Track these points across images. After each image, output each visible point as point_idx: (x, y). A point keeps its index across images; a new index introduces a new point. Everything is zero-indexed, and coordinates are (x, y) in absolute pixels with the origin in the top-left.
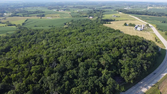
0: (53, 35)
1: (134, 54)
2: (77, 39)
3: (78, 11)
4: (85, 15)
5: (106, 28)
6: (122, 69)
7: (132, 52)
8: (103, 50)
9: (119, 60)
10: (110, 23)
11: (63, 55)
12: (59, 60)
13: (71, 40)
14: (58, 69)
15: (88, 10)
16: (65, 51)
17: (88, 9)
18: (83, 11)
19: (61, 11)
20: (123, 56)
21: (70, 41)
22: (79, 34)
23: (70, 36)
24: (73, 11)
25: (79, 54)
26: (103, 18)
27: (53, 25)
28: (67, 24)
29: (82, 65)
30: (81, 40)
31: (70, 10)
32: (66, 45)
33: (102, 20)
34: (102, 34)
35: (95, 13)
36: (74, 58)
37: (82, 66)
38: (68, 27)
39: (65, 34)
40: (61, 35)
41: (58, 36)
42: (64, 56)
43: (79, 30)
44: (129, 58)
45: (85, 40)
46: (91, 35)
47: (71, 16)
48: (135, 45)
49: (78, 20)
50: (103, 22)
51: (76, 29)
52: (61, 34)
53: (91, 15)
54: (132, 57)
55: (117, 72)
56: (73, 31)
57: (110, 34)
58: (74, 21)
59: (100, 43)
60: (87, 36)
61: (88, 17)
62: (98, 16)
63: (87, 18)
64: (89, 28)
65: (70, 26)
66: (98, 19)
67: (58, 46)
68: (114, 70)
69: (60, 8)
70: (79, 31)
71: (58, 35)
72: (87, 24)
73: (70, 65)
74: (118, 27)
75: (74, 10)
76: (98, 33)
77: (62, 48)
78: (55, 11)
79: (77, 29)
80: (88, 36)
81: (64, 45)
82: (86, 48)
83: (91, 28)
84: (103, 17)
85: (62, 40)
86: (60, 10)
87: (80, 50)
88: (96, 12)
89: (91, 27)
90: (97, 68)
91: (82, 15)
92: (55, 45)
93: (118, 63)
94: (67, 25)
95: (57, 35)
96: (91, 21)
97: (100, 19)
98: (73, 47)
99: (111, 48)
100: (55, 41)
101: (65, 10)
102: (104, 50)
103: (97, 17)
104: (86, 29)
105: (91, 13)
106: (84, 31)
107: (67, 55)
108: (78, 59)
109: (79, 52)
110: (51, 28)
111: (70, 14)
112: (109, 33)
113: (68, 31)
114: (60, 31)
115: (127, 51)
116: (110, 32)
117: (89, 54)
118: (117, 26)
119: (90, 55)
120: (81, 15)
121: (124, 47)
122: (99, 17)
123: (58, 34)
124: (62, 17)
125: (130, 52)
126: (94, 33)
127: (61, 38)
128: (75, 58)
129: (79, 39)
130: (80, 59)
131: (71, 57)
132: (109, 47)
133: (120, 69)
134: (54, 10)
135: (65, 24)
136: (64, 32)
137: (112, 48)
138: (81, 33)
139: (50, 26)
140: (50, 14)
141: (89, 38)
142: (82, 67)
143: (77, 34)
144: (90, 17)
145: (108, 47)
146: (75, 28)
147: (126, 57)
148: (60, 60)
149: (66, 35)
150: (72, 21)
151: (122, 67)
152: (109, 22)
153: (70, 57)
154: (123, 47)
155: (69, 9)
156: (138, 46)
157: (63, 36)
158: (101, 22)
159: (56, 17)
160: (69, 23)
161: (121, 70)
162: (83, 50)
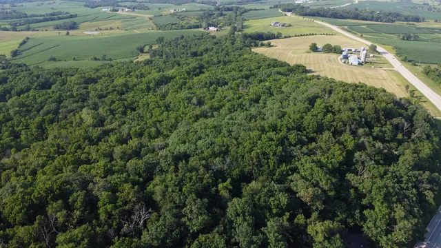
0: (110, 89)
1: (386, 151)
2: (190, 99)
3: (172, 11)
4: (193, 22)
5: (265, 59)
6: (364, 207)
7: (379, 145)
8: (290, 145)
9: (349, 176)
10: (269, 45)
11: (162, 171)
12: (154, 196)
13: (172, 105)
14: (157, 239)
15: (199, 9)
16: (166, 156)
17: (198, 5)
18: (186, 11)
19: (124, 13)
20: (357, 161)
21: (168, 108)
22: (190, 83)
23: (164, 88)
24: (157, 10)
25: (217, 163)
26: (247, 31)
27: (105, 56)
28: (146, 49)
29: (240, 211)
30: (200, 103)
31: (148, 9)
32: (158, 125)
33: (246, 36)
34: (261, 81)
35: (222, 15)
36: (205, 182)
37: (238, 215)
38: (151, 62)
39: (149, 83)
40: (135, 88)
41: (127, 92)
42: (169, 176)
43: (186, 68)
44: (378, 168)
45: (216, 104)
46: (227, 84)
47: (155, 27)
48: (378, 120)
49: (177, 39)
50: (251, 43)
51: (176, 67)
52: (135, 85)
53: (210, 22)
54: (381, 162)
55: (349, 220)
56: (170, 73)
57: (284, 79)
58: (165, 40)
59: (272, 115)
60: (216, 90)
61: (205, 29)
62: (233, 25)
63: (202, 30)
64: (215, 60)
65: (157, 57)
66: (234, 34)
67: (133, 129)
68: (341, 213)
69: (119, 4)
70: (188, 73)
71: (126, 88)
72: (206, 50)
73: (200, 218)
74: (296, 56)
75: (160, 9)
76: (247, 77)
77: (151, 138)
78: (105, 12)
79: (179, 65)
80: (220, 89)
81: (155, 124)
82: (236, 139)
83: (219, 62)
84: (247, 27)
85: (144, 105)
86: (120, 9)
87: (216, 149)
88: (224, 13)
89: (222, 60)
90: (287, 214)
91: (185, 22)
92: (125, 123)
93: (352, 191)
94: (146, 52)
95: (124, 89)
96: (215, 40)
97: (240, 33)
98: (191, 134)
99: (312, 135)
100: (120, 110)
101: (134, 8)
102: (293, 142)
103: (229, 28)
104: (206, 66)
105: (210, 15)
106: (204, 73)
107: (176, 170)
108: (220, 186)
109: (215, 155)
110: (100, 63)
111: (151, 19)
112: (279, 76)
113: (156, 75)
114: (129, 73)
115: (363, 143)
116: (279, 73)
117: (253, 164)
118: (290, 54)
119: (257, 166)
120: (183, 23)
121: (351, 130)
122: (235, 29)
123: (125, 85)
124: (129, 28)
125: (374, 146)
126: (234, 80)
127: (137, 98)
128: (208, 182)
129: (194, 101)
130: (225, 184)
131: (194, 178)
132: (305, 130)
133: (358, 211)
134: (104, 10)
135: (141, 50)
136: (142, 76)
137: (315, 134)
138: (195, 78)
139: (97, 57)
140: (94, 20)
141: (225, 97)
142: (240, 220)
143: (185, 83)
144: (211, 28)
145: (301, 132)
146: (175, 62)
147: (366, 164)
148: (158, 197)
149: (151, 85)
150: (160, 40)
151: (364, 202)
152: (265, 42)
153: (191, 179)
154: (348, 127)
155: (146, 5)
156: (388, 122)
157: (143, 91)
158: (244, 42)
159: (111, 29)
160: (151, 47)
161: (361, 212)
162: (228, 146)
